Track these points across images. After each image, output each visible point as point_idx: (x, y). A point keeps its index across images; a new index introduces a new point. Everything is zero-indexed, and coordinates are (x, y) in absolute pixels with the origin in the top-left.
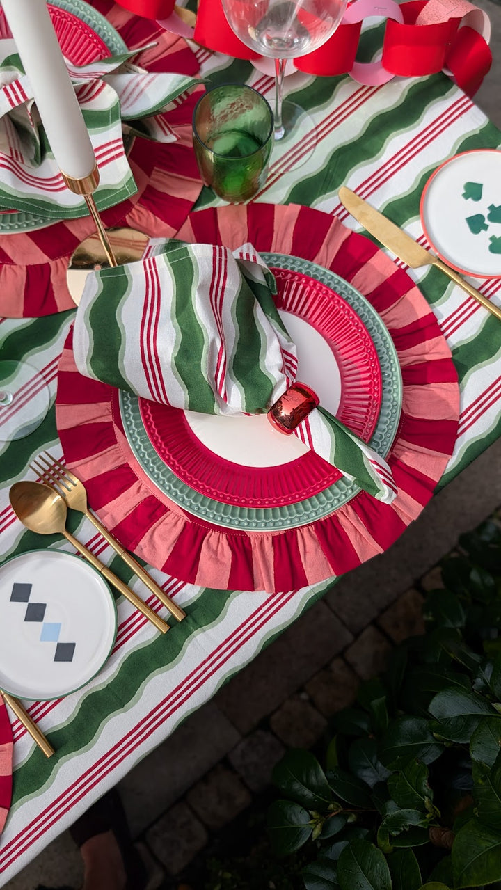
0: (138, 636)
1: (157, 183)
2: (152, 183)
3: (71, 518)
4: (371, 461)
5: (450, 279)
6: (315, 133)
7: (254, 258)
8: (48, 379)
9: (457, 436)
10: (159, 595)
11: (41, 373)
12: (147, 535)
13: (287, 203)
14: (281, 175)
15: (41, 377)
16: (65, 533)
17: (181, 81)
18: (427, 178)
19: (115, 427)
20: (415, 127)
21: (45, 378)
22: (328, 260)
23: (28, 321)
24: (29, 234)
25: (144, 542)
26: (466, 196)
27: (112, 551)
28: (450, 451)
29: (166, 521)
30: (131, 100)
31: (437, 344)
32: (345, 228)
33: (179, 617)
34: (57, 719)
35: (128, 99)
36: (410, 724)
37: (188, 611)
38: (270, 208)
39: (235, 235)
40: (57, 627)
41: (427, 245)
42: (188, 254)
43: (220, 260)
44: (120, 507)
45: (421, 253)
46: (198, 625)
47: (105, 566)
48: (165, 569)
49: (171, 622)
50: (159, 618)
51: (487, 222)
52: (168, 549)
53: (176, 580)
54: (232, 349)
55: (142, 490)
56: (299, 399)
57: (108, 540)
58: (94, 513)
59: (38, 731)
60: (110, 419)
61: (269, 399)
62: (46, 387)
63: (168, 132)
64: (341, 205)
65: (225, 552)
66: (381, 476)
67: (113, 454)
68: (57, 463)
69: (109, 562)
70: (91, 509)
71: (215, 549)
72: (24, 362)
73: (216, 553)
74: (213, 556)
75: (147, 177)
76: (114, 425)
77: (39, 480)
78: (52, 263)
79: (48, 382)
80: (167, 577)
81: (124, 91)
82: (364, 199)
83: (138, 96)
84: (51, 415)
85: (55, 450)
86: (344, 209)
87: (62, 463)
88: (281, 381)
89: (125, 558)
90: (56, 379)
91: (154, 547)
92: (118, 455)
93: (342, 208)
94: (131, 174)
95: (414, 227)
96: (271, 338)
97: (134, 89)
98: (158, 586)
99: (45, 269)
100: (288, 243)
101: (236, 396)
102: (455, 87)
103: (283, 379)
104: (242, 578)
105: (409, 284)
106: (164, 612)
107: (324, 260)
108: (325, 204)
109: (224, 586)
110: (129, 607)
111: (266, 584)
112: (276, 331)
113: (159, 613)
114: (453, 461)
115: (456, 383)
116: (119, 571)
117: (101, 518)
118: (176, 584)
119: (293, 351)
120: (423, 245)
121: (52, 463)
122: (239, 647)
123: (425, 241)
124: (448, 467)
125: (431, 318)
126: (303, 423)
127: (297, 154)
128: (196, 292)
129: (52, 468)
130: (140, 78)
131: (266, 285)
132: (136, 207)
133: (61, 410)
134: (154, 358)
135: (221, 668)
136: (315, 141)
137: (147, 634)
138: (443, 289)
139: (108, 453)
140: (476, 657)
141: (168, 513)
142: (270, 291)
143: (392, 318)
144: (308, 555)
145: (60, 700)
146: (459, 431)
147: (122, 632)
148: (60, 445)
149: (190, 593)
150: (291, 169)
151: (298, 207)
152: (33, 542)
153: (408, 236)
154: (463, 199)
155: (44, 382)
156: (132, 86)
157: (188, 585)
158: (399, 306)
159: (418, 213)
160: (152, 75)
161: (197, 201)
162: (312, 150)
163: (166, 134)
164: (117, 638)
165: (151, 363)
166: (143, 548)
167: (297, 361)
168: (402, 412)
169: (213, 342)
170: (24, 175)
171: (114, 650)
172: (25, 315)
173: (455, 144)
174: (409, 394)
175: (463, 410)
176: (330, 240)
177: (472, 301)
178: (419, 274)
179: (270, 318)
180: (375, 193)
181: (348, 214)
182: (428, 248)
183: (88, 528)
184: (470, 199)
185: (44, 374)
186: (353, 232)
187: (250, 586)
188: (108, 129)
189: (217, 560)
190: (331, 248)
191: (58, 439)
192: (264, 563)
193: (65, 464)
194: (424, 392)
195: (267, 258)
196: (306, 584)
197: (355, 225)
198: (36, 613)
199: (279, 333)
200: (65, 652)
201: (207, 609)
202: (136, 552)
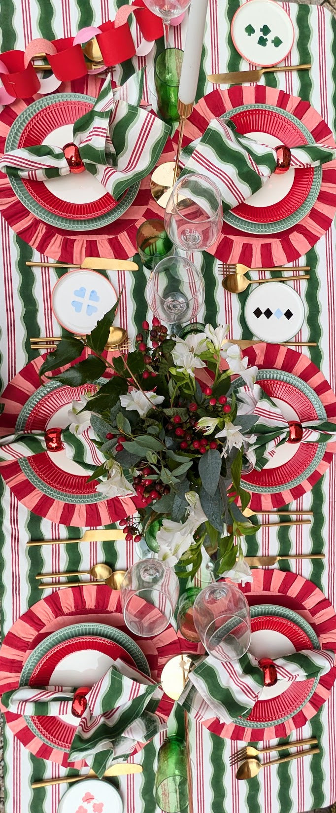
26: (249, 35)
34: (306, 335)
40: (279, 311)
44: (257, 258)
48: (289, 262)
51: (265, 37)
76: (228, 236)
77: (224, 276)
78: (148, 207)
99: (148, 211)
104: (313, 239)
108: (208, 89)
109: (310, 247)
116: (277, 275)
118: (296, 263)
120: (253, 69)
125: (281, 92)
137: (304, 285)
145: (301, 330)
147: (297, 290)
152: (244, 296)
157: (300, 259)
176: (224, 97)
178: (262, 82)
180: (219, 67)
183: (255, 275)
184: (252, 34)
192: (313, 227)
198: (268, 313)
200: (289, 314)
201: (312, 259)
202: (276, 265)
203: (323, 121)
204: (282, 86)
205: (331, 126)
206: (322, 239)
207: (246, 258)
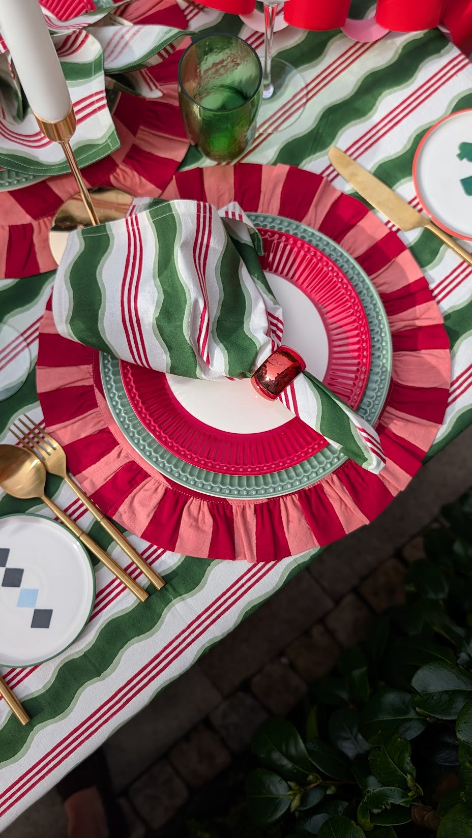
0: (117, 604)
1: (142, 142)
2: (138, 142)
3: (50, 483)
4: (359, 429)
5: (443, 242)
6: (305, 92)
7: (241, 217)
8: (29, 341)
9: (448, 405)
10: (138, 563)
11: (22, 335)
12: (127, 501)
13: (275, 164)
14: (270, 134)
15: (22, 339)
16: (44, 498)
17: (167, 33)
18: (421, 138)
19: (96, 391)
20: (408, 86)
21: (26, 339)
22: (317, 222)
23: (10, 282)
24: (12, 193)
25: (123, 508)
26: (462, 156)
27: (91, 516)
28: (439, 420)
29: (147, 487)
30: (116, 53)
31: (429, 309)
32: (334, 190)
33: (158, 585)
34: (33, 686)
35: (112, 52)
36: (392, 698)
37: (167, 579)
38: (258, 168)
39: (221, 196)
40: (34, 593)
41: (419, 207)
42: (171, 210)
43: (205, 217)
44: (100, 472)
45: (412, 215)
46: (178, 594)
47: (83, 532)
48: (145, 536)
49: (150, 590)
50: (138, 585)
52: (148, 516)
53: (155, 547)
54: (215, 310)
55: (122, 455)
56: (284, 364)
57: (87, 505)
58: (73, 478)
59: (13, 697)
60: (91, 382)
61: (253, 363)
62: (27, 350)
63: (154, 88)
64: (331, 165)
65: (206, 520)
66: (369, 445)
67: (93, 418)
68: (37, 426)
69: (88, 528)
70: (70, 474)
71: (196, 516)
72: (5, 323)
73: (196, 520)
74: (194, 524)
75: (132, 135)
76: (95, 388)
77: (18, 444)
78: (35, 224)
79: (28, 345)
80: (147, 544)
81: (109, 44)
82: (355, 159)
83: (123, 49)
84: (31, 378)
85: (35, 413)
86: (334, 170)
87: (42, 426)
88: (265, 345)
89: (104, 524)
90: (37, 342)
91: (133, 513)
92: (98, 420)
93: (331, 169)
94: (114, 128)
95: (406, 188)
96: (257, 300)
97: (118, 42)
98: (137, 553)
99: (28, 229)
100: (276, 204)
101: (220, 359)
102: (450, 45)
103: (269, 342)
104: (224, 548)
105: (400, 247)
106: (142, 580)
107: (313, 222)
108: (313, 164)
109: (205, 554)
110: (108, 574)
111: (247, 553)
112: (262, 293)
113: (138, 580)
114: (443, 431)
115: (448, 350)
116: (97, 536)
117: (81, 483)
118: (155, 551)
119: (279, 314)
120: (415, 207)
121: (32, 427)
122: (219, 617)
123: (419, 203)
124: (437, 437)
125: (423, 283)
126: (288, 388)
127: (286, 112)
128: (179, 251)
129: (31, 431)
130: (125, 30)
131: (251, 245)
132: (121, 166)
133: (41, 373)
134: (134, 319)
135: (200, 638)
136: (304, 100)
137: (125, 602)
138: (435, 253)
139: (89, 417)
140: (460, 631)
141: (149, 479)
142: (255, 250)
143: (382, 281)
144: (291, 525)
145: (36, 667)
146: (450, 399)
147: (100, 599)
148: (40, 408)
149: (170, 560)
150: (280, 129)
151: (286, 168)
152: (11, 506)
153: (400, 198)
154: (457, 159)
155: (24, 344)
156: (117, 38)
157: (168, 553)
158: (389, 270)
159: (410, 174)
160: (138, 27)
161: (183, 161)
162: (302, 109)
163: (151, 89)
164: (95, 606)
165: (131, 324)
166: (123, 513)
167: (283, 324)
168: (392, 379)
169: (196, 302)
170: (5, 130)
171: (92, 617)
172: (8, 276)
173: (451, 102)
174: (398, 360)
175: (455, 378)
176: (319, 201)
177: (465, 265)
178: (410, 237)
179: (256, 279)
180: (366, 154)
181: (338, 175)
182: (420, 211)
184: (466, 160)
185: (26, 335)
186: (342, 194)
187: (232, 555)
188: (91, 81)
189: (198, 528)
190: (320, 210)
191: (38, 403)
192: (247, 531)
193: (44, 428)
194: (414, 359)
195: (253, 218)
196: (289, 554)
197: (345, 186)
198: (13, 578)
199: (264, 296)
200: (42, 619)
201: (189, 577)
202: (114, 518)
203: (447, 394)
204: (436, 274)
205: (452, 414)
206: (240, 566)
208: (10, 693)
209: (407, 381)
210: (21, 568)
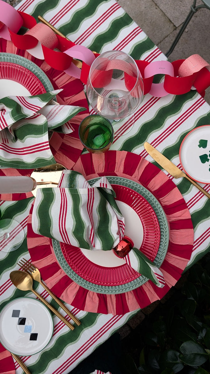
0: (62, 330)
1: (66, 141)
2: (64, 141)
3: (34, 284)
4: (155, 273)
5: (191, 183)
6: (134, 117)
7: (106, 185)
8: (23, 226)
9: (192, 251)
10: (70, 314)
11: (21, 224)
12: (65, 291)
13: (121, 150)
14: (119, 137)
15: (20, 226)
16: (32, 290)
18: (183, 137)
19: (51, 247)
21: (22, 226)
22: (139, 175)
23: (14, 202)
25: (64, 294)
26: (200, 146)
27: (51, 297)
28: (189, 259)
29: (72, 285)
30: (53, 116)
31: (185, 212)
32: (146, 161)
33: (78, 324)
34: (32, 361)
35: (51, 115)
37: (81, 321)
38: (114, 152)
39: (99, 165)
40: (30, 327)
41: (181, 168)
42: (77, 192)
43: (91, 194)
44: (54, 280)
45: (178, 171)
46: (86, 326)
47: (48, 303)
48: (72, 304)
49: (74, 326)
50: (70, 323)
51: (209, 158)
52: (73, 297)
53: (76, 309)
54: (96, 225)
55: (62, 273)
56: (125, 244)
57: (49, 292)
58: (43, 282)
59: (24, 366)
60: (49, 243)
61: (113, 245)
62: (23, 230)
63: (69, 128)
65: (96, 298)
66: (159, 279)
67: (50, 258)
68: (28, 262)
69: (50, 301)
70: (42, 280)
71: (92, 297)
72: (13, 219)
73: (92, 299)
74: (91, 300)
75: (62, 139)
77: (20, 269)
79: (23, 228)
80: (73, 307)
82: (155, 147)
83: (56, 115)
84: (25, 242)
85: (27, 256)
86: (146, 152)
88: (117, 239)
89: (56, 300)
90: (27, 226)
91: (67, 296)
92: (52, 259)
93: (145, 151)
94: (53, 156)
95: (176, 160)
96: (114, 216)
97: (54, 112)
98: (69, 311)
100: (122, 168)
101: (98, 244)
102: (197, 93)
103: (118, 237)
104: (103, 309)
105: (173, 186)
106: (72, 321)
107: (137, 176)
108: (137, 151)
109: (96, 311)
110: (58, 320)
111: (112, 311)
112: (116, 213)
114: (190, 262)
115: (193, 229)
116: (54, 305)
117: (46, 284)
119: (123, 220)
120: (179, 168)
121: (26, 262)
122: (102, 335)
123: (180, 166)
124: (188, 264)
125: (183, 201)
126: (127, 256)
127: (125, 128)
128: (81, 209)
129: (26, 264)
130: (57, 107)
131: (111, 194)
132: (58, 152)
133: (29, 240)
134: (64, 231)
135: (95, 343)
136: (134, 121)
137: (65, 330)
138: (188, 188)
139: (48, 258)
141: (73, 282)
142: (113, 195)
143: (166, 200)
144: (129, 300)
146: (193, 249)
147: (56, 329)
148: (29, 254)
149: (81, 314)
150: (123, 135)
151: (126, 152)
152: (20, 294)
153: (174, 164)
154: (198, 147)
155: (22, 228)
156: (53, 111)
157: (81, 311)
158: (169, 195)
159: (178, 154)
160: (62, 106)
161: (83, 150)
162: (133, 125)
164: (54, 331)
165: (63, 232)
166: (63, 296)
167: (124, 226)
168: (170, 241)
169: (88, 227)
171: (53, 335)
172: (13, 200)
173: (196, 121)
174: (172, 233)
175: (195, 240)
176: (140, 166)
177: (201, 192)
178: (177, 181)
179: (113, 207)
180: (160, 144)
181: (148, 154)
182: (182, 170)
183: (41, 289)
184: (202, 147)
185: (22, 224)
186: (150, 162)
187: (106, 312)
188: (42, 136)
189: (93, 302)
190: (140, 170)
191: (28, 251)
192: (112, 303)
193: (31, 262)
194: (178, 233)
195: (112, 178)
196: (129, 311)
197: (149, 159)
198: (22, 322)
199: (117, 214)
200: (34, 337)
201: (89, 320)
202: (60, 298)
203: (192, 247)
204: (187, 197)
205: (194, 255)
206: (110, 316)
207: (46, 273)
208: (23, 364)
209: (176, 242)
210: (25, 317)
